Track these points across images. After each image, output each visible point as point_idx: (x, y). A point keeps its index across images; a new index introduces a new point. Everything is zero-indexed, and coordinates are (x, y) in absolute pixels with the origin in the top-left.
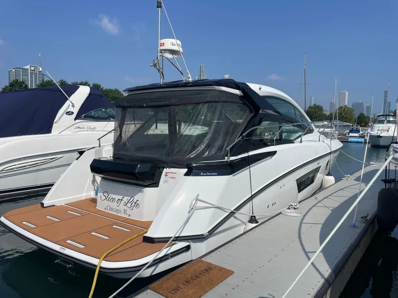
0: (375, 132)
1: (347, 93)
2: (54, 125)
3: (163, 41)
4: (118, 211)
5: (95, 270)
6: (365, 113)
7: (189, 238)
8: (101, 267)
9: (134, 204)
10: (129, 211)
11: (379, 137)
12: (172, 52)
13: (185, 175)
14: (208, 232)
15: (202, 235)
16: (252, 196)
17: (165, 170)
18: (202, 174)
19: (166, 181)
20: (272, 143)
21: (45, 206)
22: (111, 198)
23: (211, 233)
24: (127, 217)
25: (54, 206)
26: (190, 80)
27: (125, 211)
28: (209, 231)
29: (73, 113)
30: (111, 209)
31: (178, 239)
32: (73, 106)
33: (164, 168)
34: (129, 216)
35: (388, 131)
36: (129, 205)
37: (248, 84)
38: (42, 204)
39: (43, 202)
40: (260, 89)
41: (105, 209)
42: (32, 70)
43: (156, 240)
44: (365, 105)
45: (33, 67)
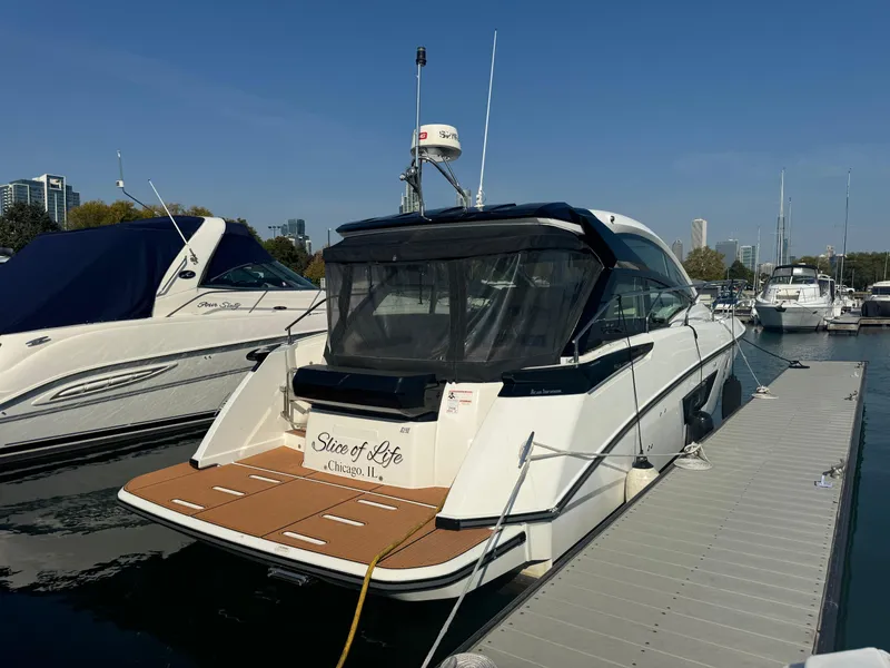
0: (771, 301)
1: (705, 223)
2: (158, 300)
3: (424, 129)
4: (356, 470)
5: (361, 586)
6: (741, 261)
7: (522, 518)
8: (372, 580)
9: (389, 455)
10: (379, 470)
11: (781, 309)
12: (444, 150)
13: (500, 395)
14: (557, 506)
15: (547, 511)
16: (638, 414)
17: (449, 387)
18: (533, 392)
19: (451, 410)
20: (641, 327)
21: (200, 466)
22: (337, 445)
23: (562, 506)
24: (377, 481)
25: (216, 465)
26: (479, 205)
27: (371, 471)
28: (559, 504)
29: (192, 274)
30: (340, 468)
31: (509, 520)
32: (194, 259)
33: (445, 382)
34: (381, 478)
35: (796, 298)
36: (379, 457)
37: (593, 212)
38: (195, 464)
39: (195, 457)
40: (612, 220)
41: (325, 467)
42: (53, 186)
43: (462, 524)
44: (742, 248)
45: (54, 178)
